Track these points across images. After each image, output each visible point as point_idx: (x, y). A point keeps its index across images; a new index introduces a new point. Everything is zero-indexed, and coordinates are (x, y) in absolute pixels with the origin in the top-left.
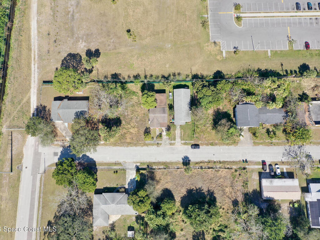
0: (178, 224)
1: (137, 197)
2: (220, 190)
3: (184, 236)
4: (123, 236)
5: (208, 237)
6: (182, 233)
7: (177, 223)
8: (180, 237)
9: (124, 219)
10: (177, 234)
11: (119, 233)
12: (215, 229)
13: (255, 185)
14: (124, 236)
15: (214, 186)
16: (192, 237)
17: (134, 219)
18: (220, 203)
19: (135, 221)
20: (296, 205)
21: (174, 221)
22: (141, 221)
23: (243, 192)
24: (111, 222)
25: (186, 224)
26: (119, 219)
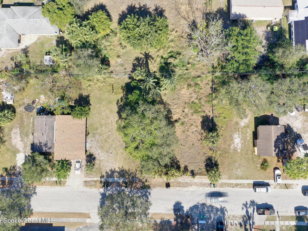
0: (114, 49)
1: (53, 4)
2: (173, 9)
3: (122, 65)
4: (38, 64)
5: (154, 67)
6: (119, 60)
7: (112, 47)
8: (117, 66)
9: (41, 43)
10: (112, 62)
11: (34, 60)
12: (164, 56)
13: (222, 4)
14: (40, 64)
15: (167, 3)
16: (132, 66)
17: (54, 43)
18: (173, 25)
19: (55, 45)
20: (276, 29)
21: (108, 44)
22: (64, 46)
23: (204, 11)
24: (22, 46)
25: (124, 51)
26: (35, 43)
